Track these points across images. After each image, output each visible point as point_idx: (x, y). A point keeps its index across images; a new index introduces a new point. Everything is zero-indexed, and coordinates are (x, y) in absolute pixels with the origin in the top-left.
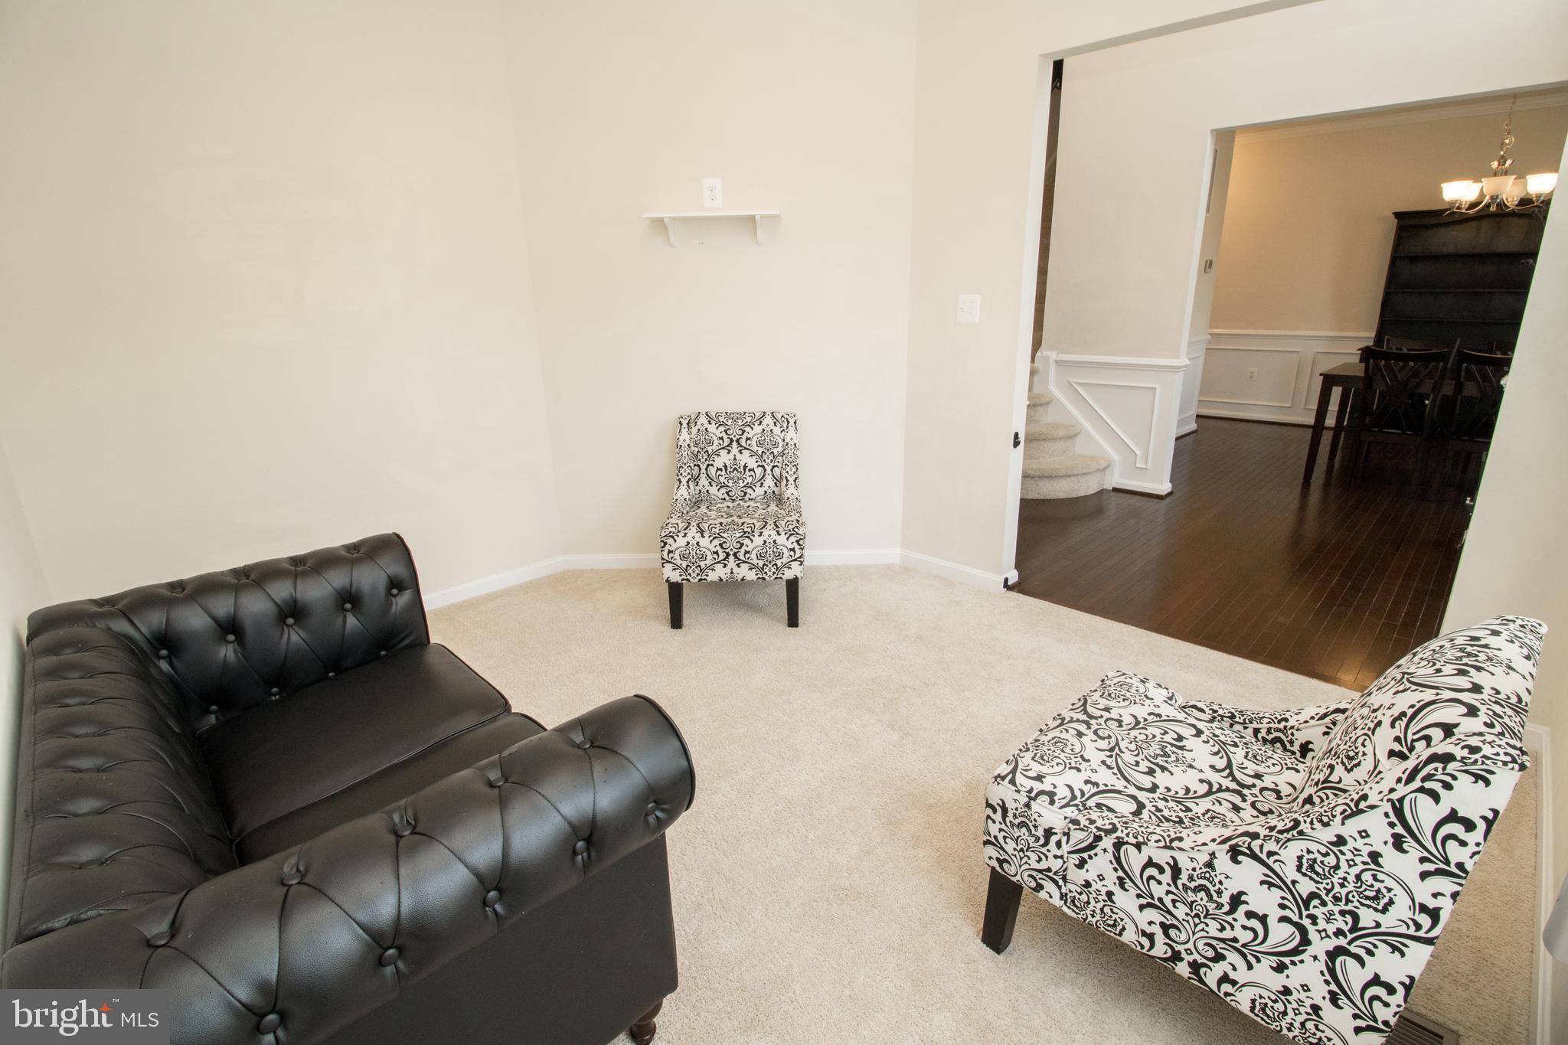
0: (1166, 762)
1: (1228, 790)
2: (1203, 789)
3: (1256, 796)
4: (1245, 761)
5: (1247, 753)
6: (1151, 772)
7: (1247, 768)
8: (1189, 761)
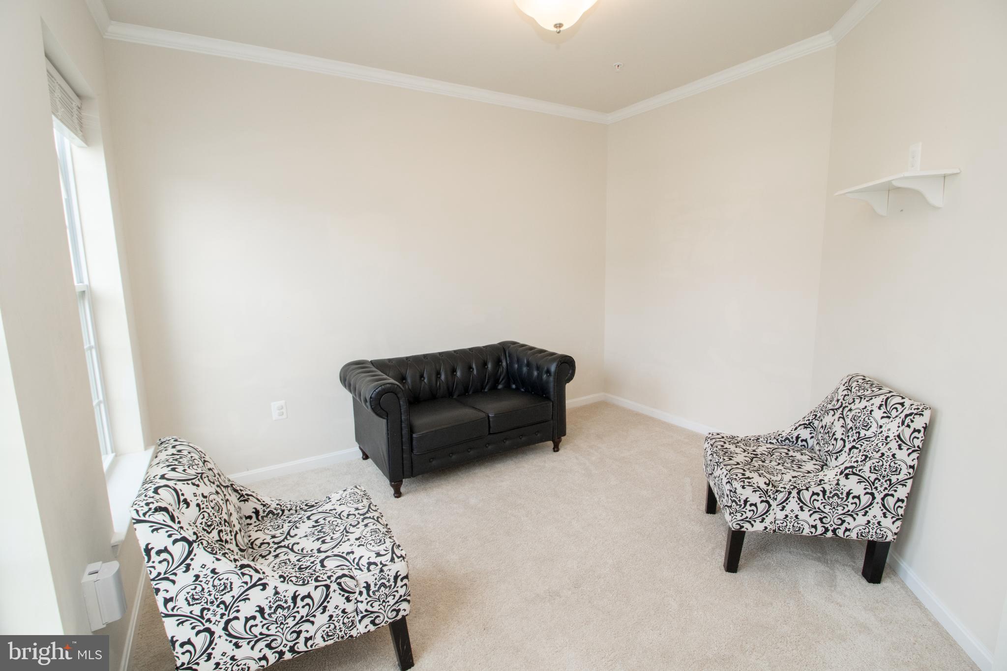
0: (317, 530)
1: (283, 540)
2: (292, 533)
3: (270, 548)
4: (287, 558)
5: (290, 562)
6: (316, 521)
7: (284, 555)
8: (309, 537)
